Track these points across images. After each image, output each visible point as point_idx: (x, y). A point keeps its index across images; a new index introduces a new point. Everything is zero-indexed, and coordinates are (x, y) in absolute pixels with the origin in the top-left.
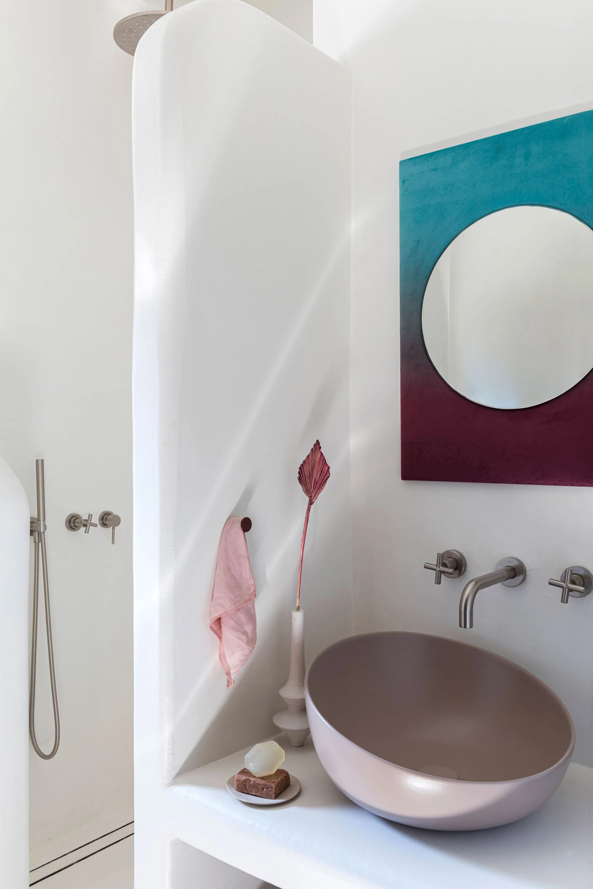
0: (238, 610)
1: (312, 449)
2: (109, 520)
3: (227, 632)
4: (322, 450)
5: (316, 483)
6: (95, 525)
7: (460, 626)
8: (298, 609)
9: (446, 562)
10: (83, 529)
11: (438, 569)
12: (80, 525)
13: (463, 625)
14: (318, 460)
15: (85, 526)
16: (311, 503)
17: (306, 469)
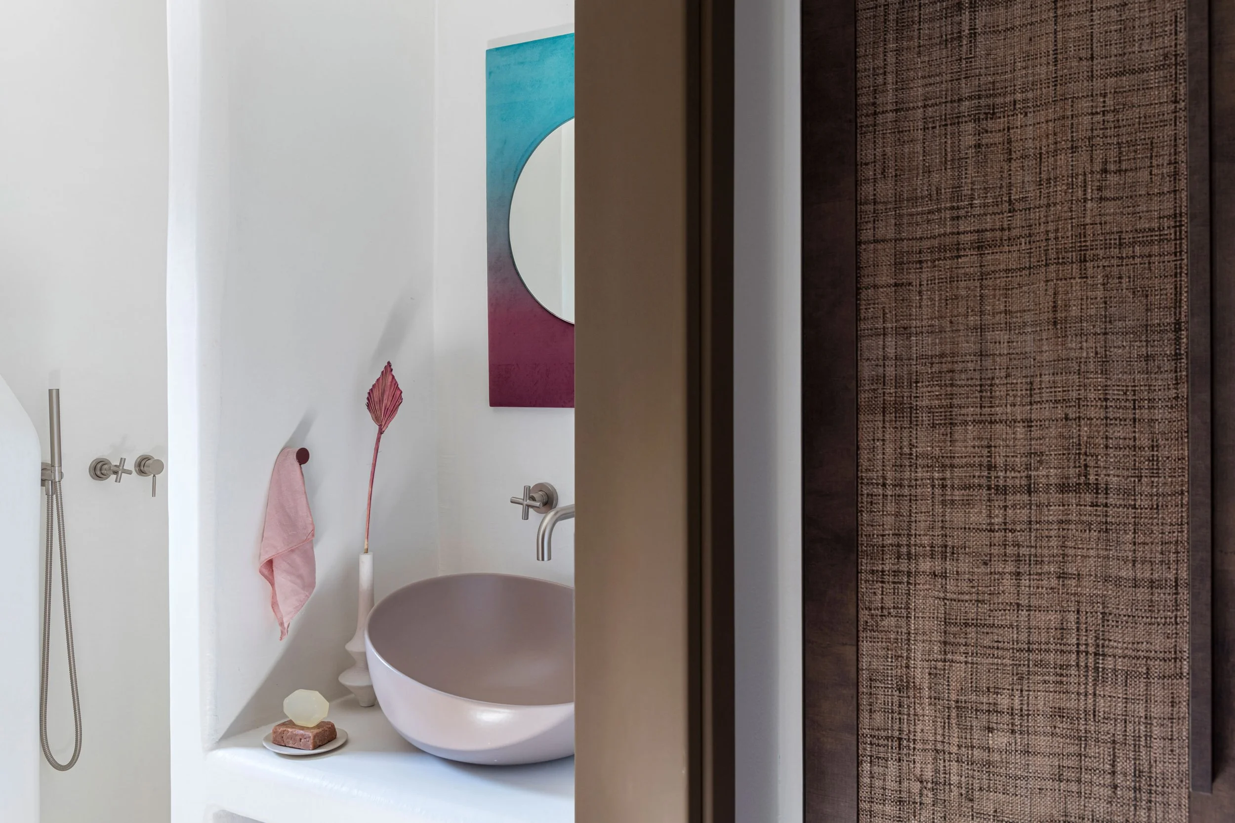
0: (292, 551)
1: (383, 372)
2: (148, 466)
3: (280, 577)
4: (393, 372)
5: (387, 409)
6: (130, 472)
7: (538, 559)
8: (367, 551)
9: (535, 495)
10: (113, 477)
11: (525, 503)
12: (108, 472)
13: (540, 558)
14: (389, 384)
15: (116, 473)
16: (381, 432)
17: (376, 394)
